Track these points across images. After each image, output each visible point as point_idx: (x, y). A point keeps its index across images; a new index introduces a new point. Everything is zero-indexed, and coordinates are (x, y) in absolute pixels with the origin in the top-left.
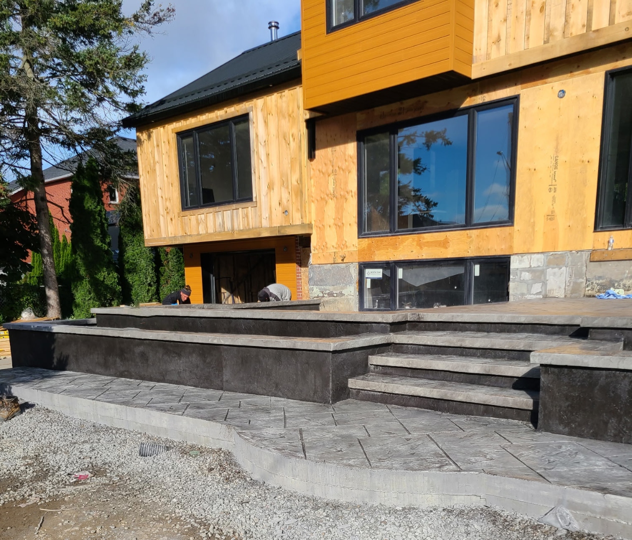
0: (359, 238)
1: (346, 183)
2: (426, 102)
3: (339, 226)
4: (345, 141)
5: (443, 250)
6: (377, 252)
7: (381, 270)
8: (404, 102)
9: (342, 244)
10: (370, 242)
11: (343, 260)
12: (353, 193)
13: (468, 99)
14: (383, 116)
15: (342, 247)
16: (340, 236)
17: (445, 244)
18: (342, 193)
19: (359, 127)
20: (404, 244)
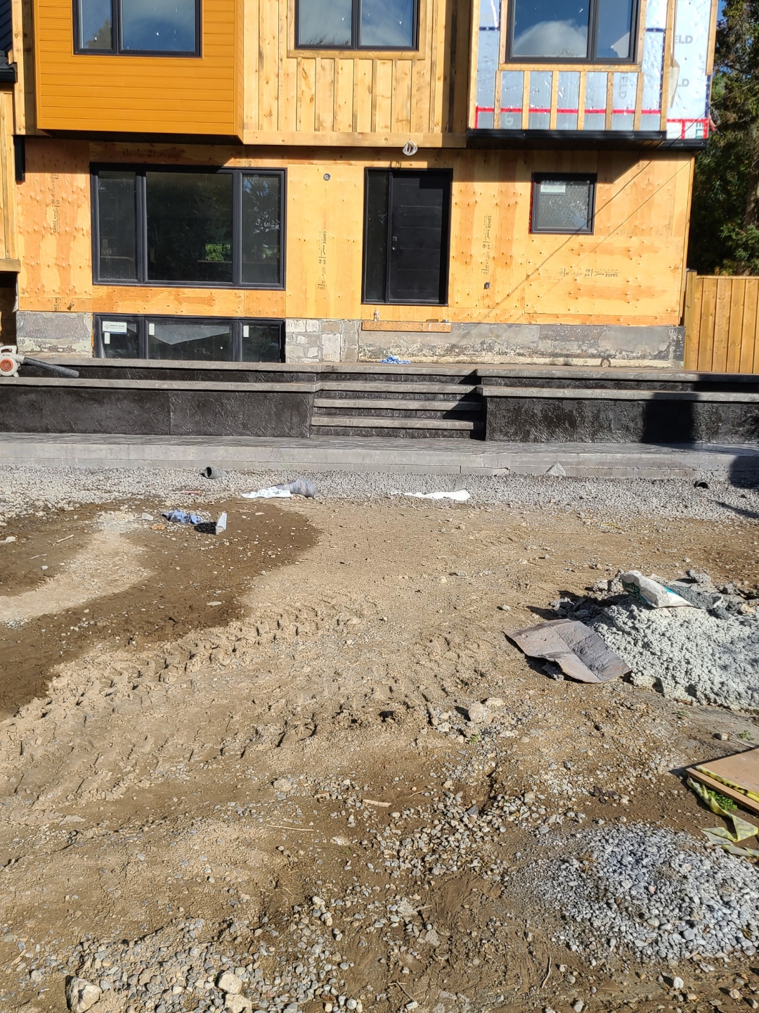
0: (93, 284)
1: (74, 219)
2: (183, 151)
3: (64, 269)
4: (73, 170)
5: (207, 307)
6: (120, 303)
7: (125, 324)
8: (154, 144)
9: (67, 289)
10: (111, 290)
11: (70, 308)
12: (85, 233)
13: (232, 160)
14: (126, 153)
15: (68, 292)
16: (65, 280)
17: (210, 301)
18: (67, 229)
19: (92, 159)
20: (159, 297)
